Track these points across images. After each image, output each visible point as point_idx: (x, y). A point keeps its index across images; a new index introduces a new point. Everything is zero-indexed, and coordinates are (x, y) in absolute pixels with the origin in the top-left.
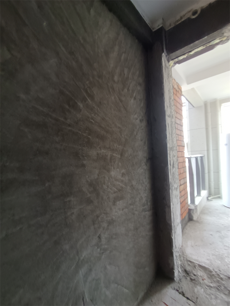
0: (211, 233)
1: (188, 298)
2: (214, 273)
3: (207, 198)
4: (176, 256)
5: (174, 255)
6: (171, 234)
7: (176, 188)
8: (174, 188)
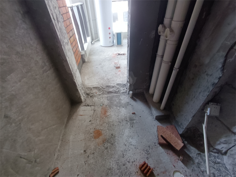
0: (96, 67)
1: (91, 106)
2: (101, 88)
3: (91, 42)
4: (80, 90)
5: (79, 90)
6: (73, 79)
7: (67, 43)
8: (65, 43)
